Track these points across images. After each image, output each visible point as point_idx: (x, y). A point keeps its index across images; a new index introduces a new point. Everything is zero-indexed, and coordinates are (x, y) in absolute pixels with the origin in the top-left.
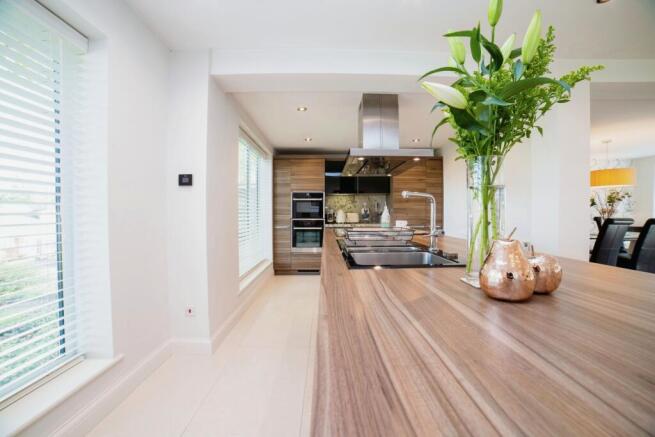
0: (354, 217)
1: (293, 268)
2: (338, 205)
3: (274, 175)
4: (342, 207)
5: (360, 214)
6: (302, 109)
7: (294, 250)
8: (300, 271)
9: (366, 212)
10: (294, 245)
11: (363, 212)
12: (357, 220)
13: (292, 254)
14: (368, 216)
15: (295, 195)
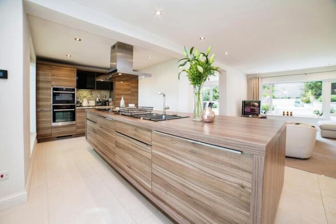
0: (93, 103)
1: (53, 136)
2: (82, 96)
3: (37, 75)
4: (84, 97)
5: (96, 101)
6: (78, 39)
7: (54, 124)
8: (58, 137)
9: (99, 100)
10: (54, 121)
11: (97, 100)
12: (94, 104)
13: (52, 127)
14: (100, 102)
15: (54, 89)
